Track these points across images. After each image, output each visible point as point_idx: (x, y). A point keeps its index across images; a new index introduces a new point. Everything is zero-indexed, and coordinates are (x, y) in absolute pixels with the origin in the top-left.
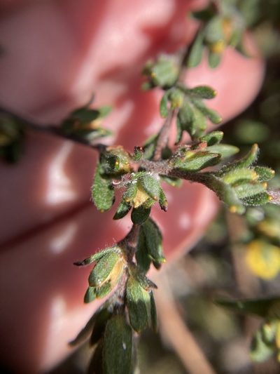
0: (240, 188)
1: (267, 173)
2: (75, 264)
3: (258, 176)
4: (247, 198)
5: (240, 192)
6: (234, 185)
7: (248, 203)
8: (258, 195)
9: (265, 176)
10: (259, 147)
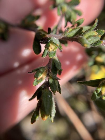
0: (90, 39)
1: (102, 32)
2: (28, 73)
3: (98, 34)
4: (93, 44)
5: (90, 41)
6: (87, 38)
7: (93, 46)
8: (97, 42)
9: (101, 34)
10: (98, 20)
